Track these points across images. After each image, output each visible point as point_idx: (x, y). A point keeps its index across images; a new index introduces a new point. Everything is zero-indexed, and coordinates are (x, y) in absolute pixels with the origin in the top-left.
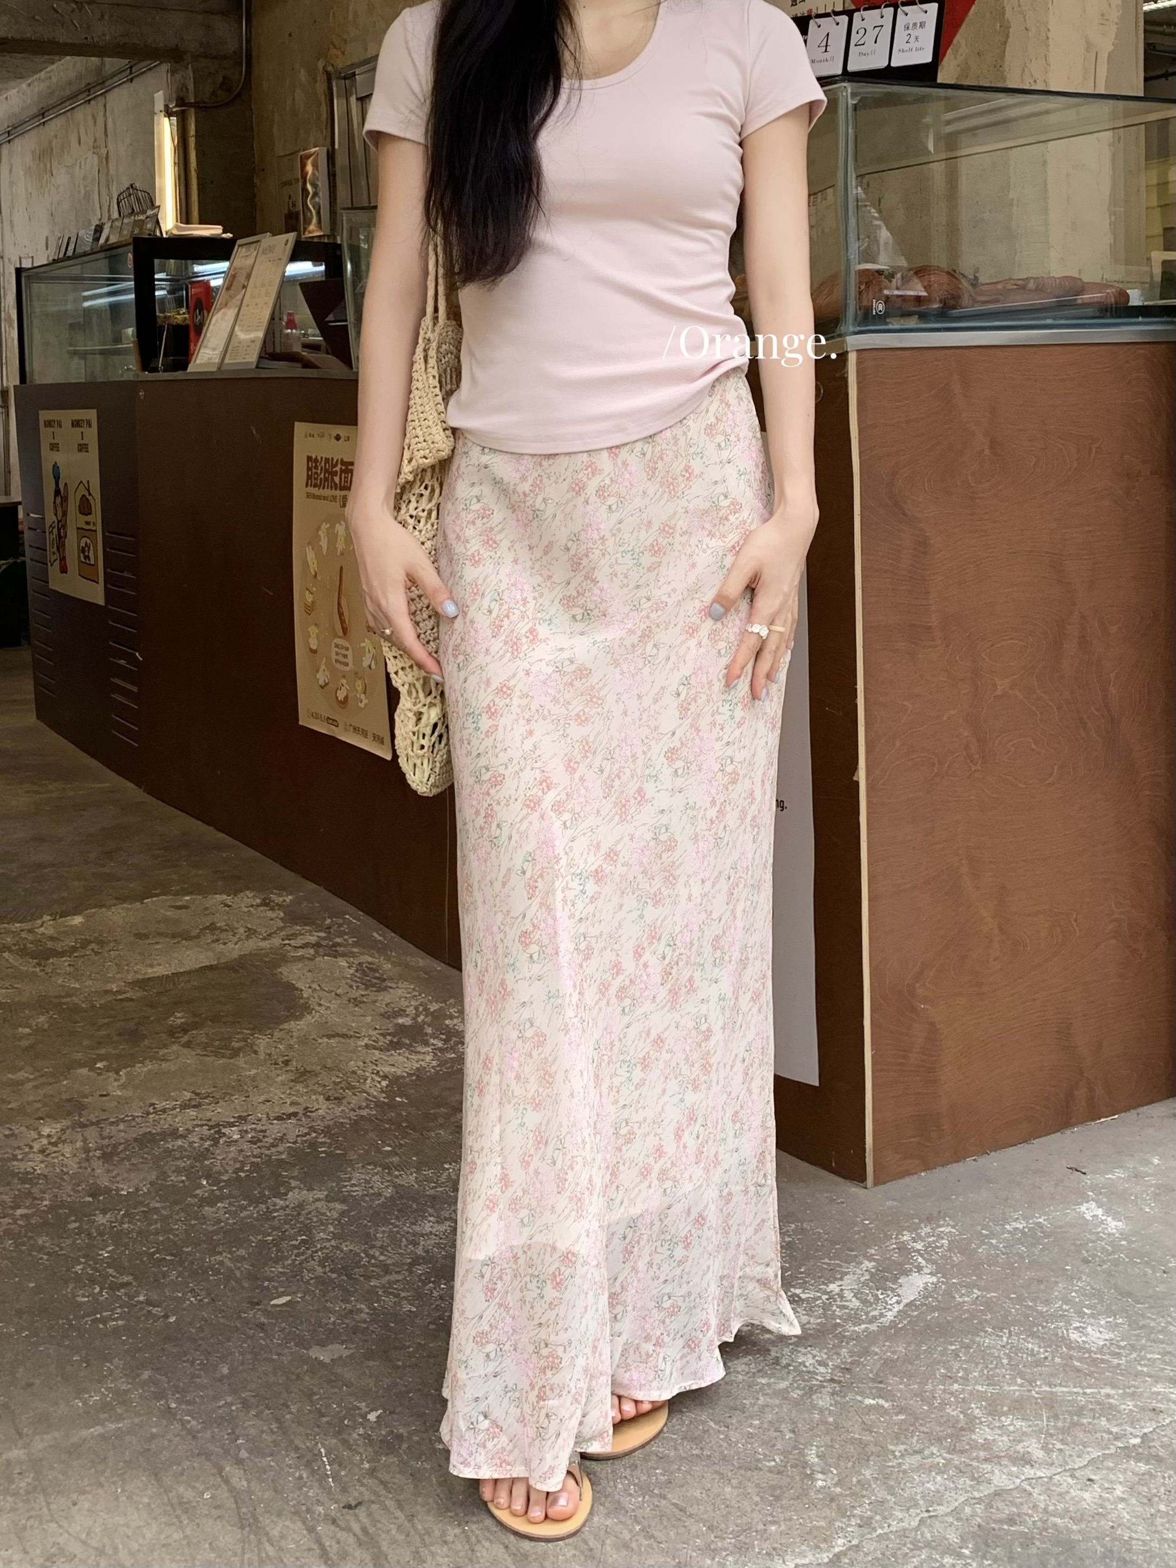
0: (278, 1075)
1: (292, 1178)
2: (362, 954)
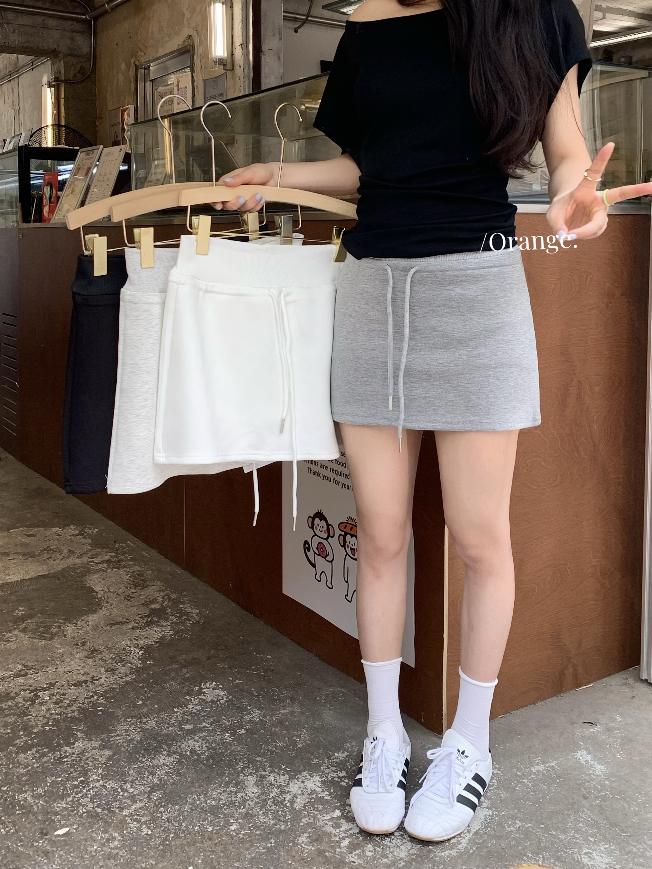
0: (77, 653)
1: (79, 731)
2: (135, 565)
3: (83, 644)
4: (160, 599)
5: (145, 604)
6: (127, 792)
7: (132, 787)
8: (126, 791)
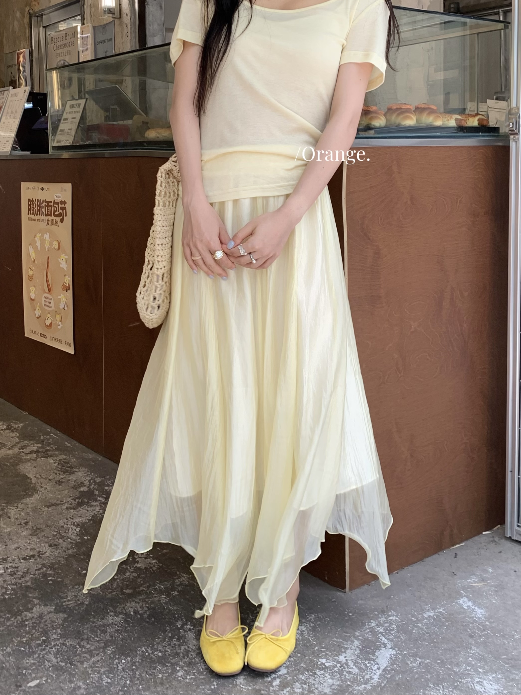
0: (22, 531)
1: (35, 598)
2: (61, 454)
3: (26, 523)
4: (87, 483)
5: (74, 488)
6: (85, 648)
7: (88, 643)
8: (83, 647)
